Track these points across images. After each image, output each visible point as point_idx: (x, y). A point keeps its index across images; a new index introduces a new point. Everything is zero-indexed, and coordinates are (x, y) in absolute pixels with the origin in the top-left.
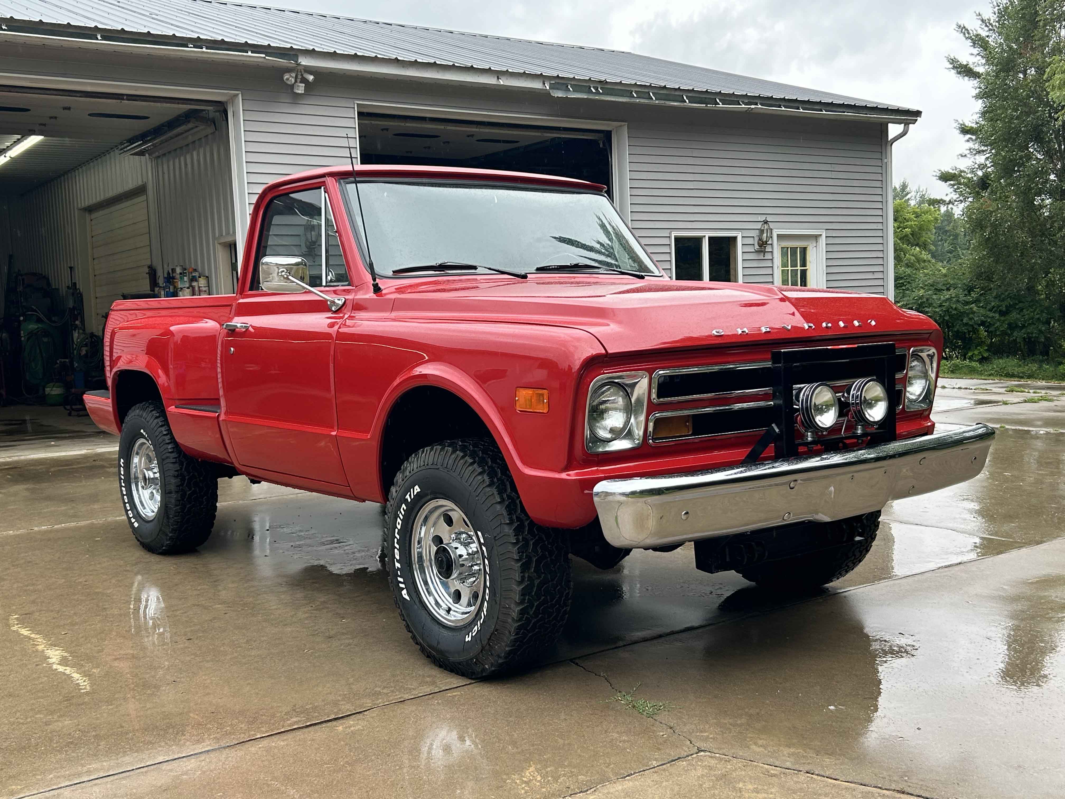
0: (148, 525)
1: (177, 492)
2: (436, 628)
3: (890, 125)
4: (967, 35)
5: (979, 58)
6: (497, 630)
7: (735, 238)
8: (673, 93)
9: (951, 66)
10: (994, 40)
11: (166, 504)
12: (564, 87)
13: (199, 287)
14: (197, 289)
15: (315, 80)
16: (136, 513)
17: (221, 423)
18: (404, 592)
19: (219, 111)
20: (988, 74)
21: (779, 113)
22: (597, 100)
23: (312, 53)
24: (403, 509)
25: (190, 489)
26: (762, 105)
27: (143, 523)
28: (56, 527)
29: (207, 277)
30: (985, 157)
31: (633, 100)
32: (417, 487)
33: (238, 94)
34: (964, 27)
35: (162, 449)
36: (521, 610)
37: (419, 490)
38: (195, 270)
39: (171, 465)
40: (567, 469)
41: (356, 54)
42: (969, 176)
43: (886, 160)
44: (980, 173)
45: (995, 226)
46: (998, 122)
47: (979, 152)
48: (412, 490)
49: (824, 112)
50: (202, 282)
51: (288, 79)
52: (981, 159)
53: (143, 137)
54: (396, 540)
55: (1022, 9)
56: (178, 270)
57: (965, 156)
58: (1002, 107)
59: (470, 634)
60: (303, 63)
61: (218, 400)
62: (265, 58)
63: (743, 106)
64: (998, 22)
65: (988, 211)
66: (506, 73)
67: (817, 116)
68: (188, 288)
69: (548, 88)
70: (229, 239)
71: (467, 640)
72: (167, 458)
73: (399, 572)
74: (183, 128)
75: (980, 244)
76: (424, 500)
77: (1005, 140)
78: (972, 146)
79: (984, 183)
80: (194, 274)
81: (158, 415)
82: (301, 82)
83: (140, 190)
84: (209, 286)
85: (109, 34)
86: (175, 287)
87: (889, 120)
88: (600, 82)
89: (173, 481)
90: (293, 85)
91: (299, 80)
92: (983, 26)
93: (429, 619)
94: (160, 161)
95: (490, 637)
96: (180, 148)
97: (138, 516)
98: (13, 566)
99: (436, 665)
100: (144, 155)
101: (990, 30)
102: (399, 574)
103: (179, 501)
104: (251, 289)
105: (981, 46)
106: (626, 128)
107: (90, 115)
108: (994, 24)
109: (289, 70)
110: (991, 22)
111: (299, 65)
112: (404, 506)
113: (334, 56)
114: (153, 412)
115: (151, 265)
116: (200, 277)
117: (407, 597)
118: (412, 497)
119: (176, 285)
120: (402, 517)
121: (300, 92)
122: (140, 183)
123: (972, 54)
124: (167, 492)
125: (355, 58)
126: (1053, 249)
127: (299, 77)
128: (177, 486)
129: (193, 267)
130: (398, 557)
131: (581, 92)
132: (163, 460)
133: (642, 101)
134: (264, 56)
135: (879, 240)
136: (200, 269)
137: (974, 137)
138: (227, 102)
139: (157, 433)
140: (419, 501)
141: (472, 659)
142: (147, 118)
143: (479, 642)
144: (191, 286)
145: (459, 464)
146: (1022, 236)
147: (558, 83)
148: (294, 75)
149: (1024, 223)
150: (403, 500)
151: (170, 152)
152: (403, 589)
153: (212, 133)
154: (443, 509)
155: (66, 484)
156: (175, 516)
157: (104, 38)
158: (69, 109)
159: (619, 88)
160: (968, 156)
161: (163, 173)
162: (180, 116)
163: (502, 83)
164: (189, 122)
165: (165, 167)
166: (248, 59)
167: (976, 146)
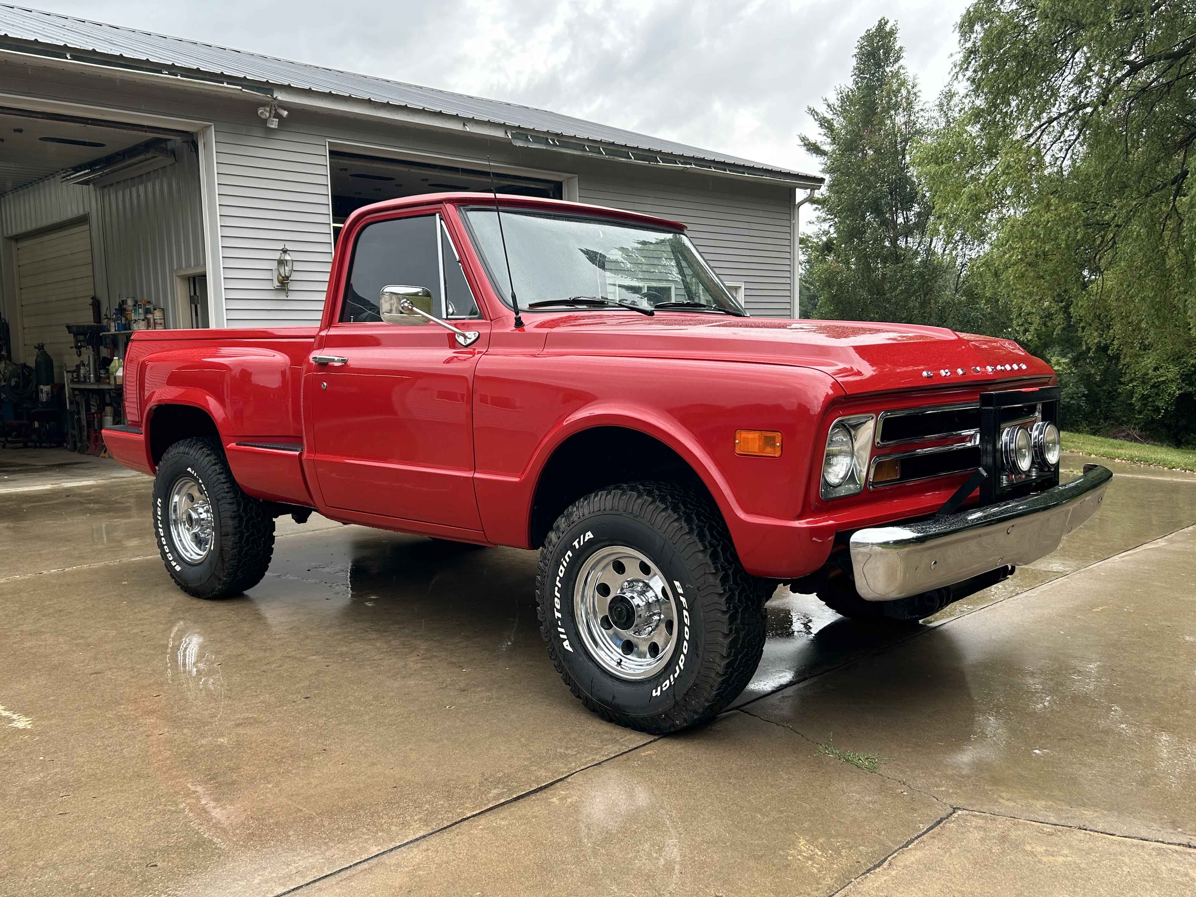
0: (193, 569)
1: (235, 534)
2: (609, 681)
3: (797, 190)
4: (816, 117)
5: (825, 137)
6: (696, 685)
7: (670, 288)
8: (619, 149)
9: (802, 143)
10: (838, 123)
11: (221, 547)
12: (524, 138)
13: (154, 320)
14: (152, 321)
15: (288, 115)
16: (176, 555)
17: (304, 462)
18: (566, 644)
19: (187, 142)
20: (834, 151)
21: (709, 173)
22: (554, 152)
23: (287, 88)
24: (569, 556)
25: (248, 531)
26: (695, 165)
27: (187, 566)
28: (67, 570)
29: (163, 309)
30: (829, 225)
31: (585, 154)
32: (589, 533)
33: (210, 126)
34: (814, 110)
35: (216, 490)
36: (727, 664)
37: (592, 536)
38: (149, 302)
39: (228, 506)
40: (799, 517)
41: (330, 92)
42: (815, 240)
43: (793, 222)
44: (824, 239)
45: (840, 285)
46: (843, 194)
47: (825, 220)
48: (582, 537)
49: (746, 175)
50: (158, 315)
51: (261, 113)
52: (825, 226)
53: (91, 165)
54: (556, 589)
55: (863, 97)
56: (130, 302)
57: (813, 223)
58: (848, 182)
59: (659, 688)
60: (280, 98)
61: (301, 437)
62: (241, 90)
63: (680, 165)
64: (841, 107)
65: (835, 271)
66: (473, 121)
67: (740, 178)
68: (143, 320)
69: (510, 137)
70: (198, 271)
71: (654, 694)
72: (223, 498)
73: (559, 622)
74: (142, 157)
75: (828, 300)
76: (594, 547)
77: (849, 210)
78: (820, 215)
79: (828, 247)
80: (148, 307)
81: (209, 452)
82: (274, 117)
83: (83, 220)
84: (164, 319)
85: (79, 54)
86: (127, 319)
87: (796, 185)
88: (557, 134)
89: (230, 522)
90: (266, 120)
91: (272, 115)
92: (829, 110)
93: (597, 672)
94: (106, 190)
95: (688, 692)
96: (131, 178)
97: (180, 559)
98: (44, 616)
99: (606, 721)
100: (89, 185)
101: (834, 114)
102: (560, 624)
103: (237, 543)
104: (341, 321)
105: (827, 128)
106: (577, 179)
107: (40, 139)
108: (838, 109)
109: (264, 104)
110: (836, 107)
111: (276, 99)
112: (569, 553)
113: (308, 92)
114: (203, 449)
115: (95, 296)
116: (155, 309)
117: (570, 649)
118: (582, 543)
119: (128, 316)
120: (565, 565)
121: (273, 127)
122: (81, 212)
123: (820, 134)
124: (223, 534)
125: (329, 96)
126: (887, 306)
127: (273, 112)
128: (235, 528)
129: (145, 298)
130: (558, 607)
131: (540, 143)
132: (218, 500)
133: (594, 155)
134: (240, 88)
135: (787, 293)
136: (153, 300)
137: (820, 207)
138: (197, 133)
139: (209, 472)
140: (590, 548)
141: (661, 715)
142: (102, 145)
143: (671, 697)
144: (146, 318)
145: (648, 510)
146: (863, 294)
147: (519, 133)
148: (268, 109)
149: (864, 283)
150: (568, 547)
151: (118, 183)
152: (564, 640)
153: (171, 165)
154: (613, 557)
155: (50, 522)
156: (232, 560)
157: (74, 58)
158: (20, 131)
159: (573, 141)
160: (816, 223)
161: (110, 204)
162: (139, 145)
163: (468, 130)
164: (148, 152)
165: (113, 197)
166: (224, 90)
167: (824, 215)
